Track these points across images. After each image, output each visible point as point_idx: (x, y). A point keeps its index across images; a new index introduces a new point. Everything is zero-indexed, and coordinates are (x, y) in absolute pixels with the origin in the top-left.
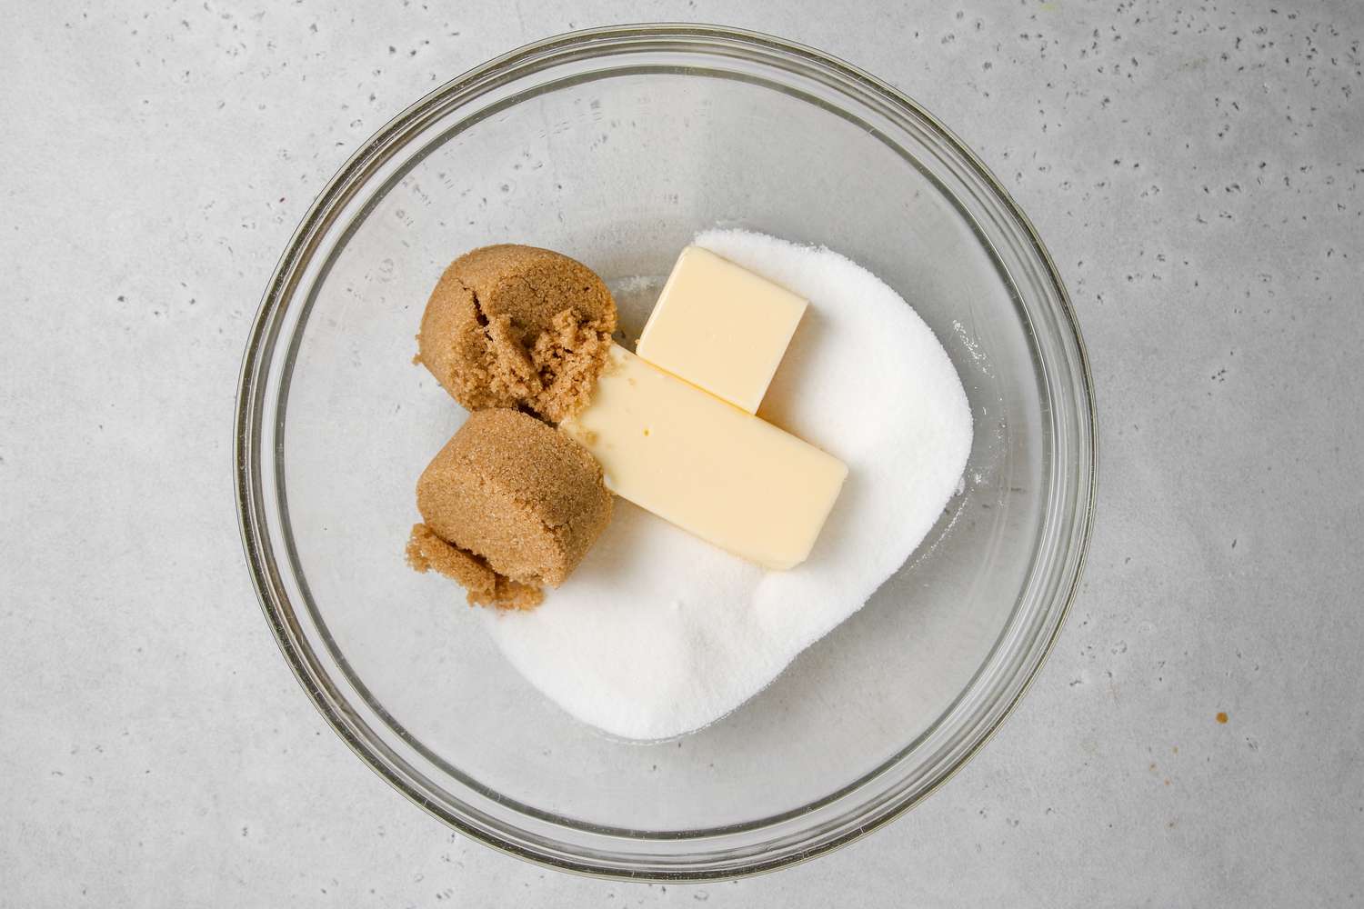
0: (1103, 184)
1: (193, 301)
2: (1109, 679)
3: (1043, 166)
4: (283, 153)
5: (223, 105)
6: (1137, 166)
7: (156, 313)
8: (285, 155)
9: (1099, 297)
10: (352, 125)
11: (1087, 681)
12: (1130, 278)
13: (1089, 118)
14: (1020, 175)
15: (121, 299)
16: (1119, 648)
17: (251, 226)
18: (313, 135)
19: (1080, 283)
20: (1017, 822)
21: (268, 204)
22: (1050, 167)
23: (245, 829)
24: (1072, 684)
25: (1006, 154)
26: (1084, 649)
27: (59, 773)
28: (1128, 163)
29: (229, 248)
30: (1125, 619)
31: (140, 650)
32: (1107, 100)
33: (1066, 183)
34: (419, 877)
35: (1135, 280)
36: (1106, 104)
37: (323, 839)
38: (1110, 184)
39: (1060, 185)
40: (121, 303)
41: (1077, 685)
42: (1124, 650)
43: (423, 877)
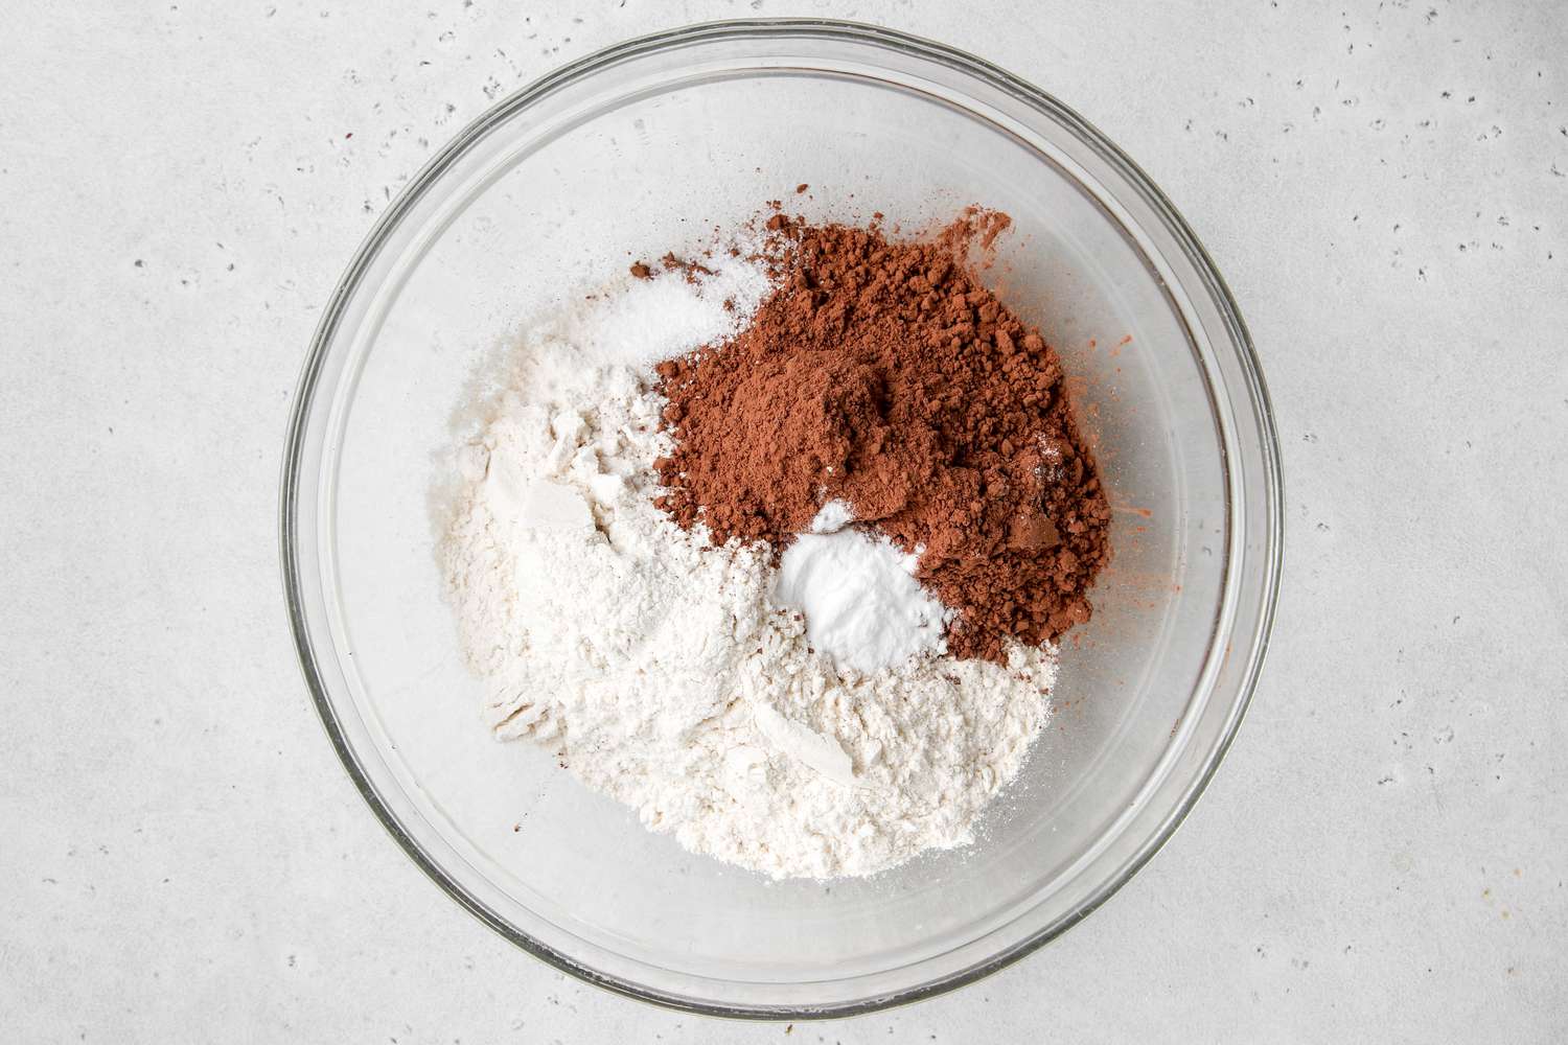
0: (1427, 124)
1: (232, 267)
2: (1429, 776)
3: (1348, 99)
4: (350, 75)
5: (274, 11)
6: (1472, 99)
7: (184, 282)
8: (353, 77)
9: (1421, 273)
10: (440, 39)
11: (1401, 779)
12: (1462, 247)
13: (1409, 36)
14: (1318, 109)
15: (139, 263)
16: (1444, 736)
17: (307, 169)
18: (389, 52)
19: (1397, 253)
20: (1306, 964)
21: (331, 142)
22: (1358, 101)
23: (292, 957)
24: (1380, 783)
25: (1299, 83)
26: (1398, 737)
27: (53, 881)
28: (1460, 96)
29: (280, 199)
30: (1452, 697)
31: (157, 722)
32: (1433, 14)
33: (1378, 122)
34: (518, 1024)
35: (1469, 249)
36: (1433, 19)
37: (394, 972)
38: (1436, 124)
39: (1371, 124)
40: (139, 268)
41: (1388, 783)
42: (1450, 739)
43: (523, 1024)
